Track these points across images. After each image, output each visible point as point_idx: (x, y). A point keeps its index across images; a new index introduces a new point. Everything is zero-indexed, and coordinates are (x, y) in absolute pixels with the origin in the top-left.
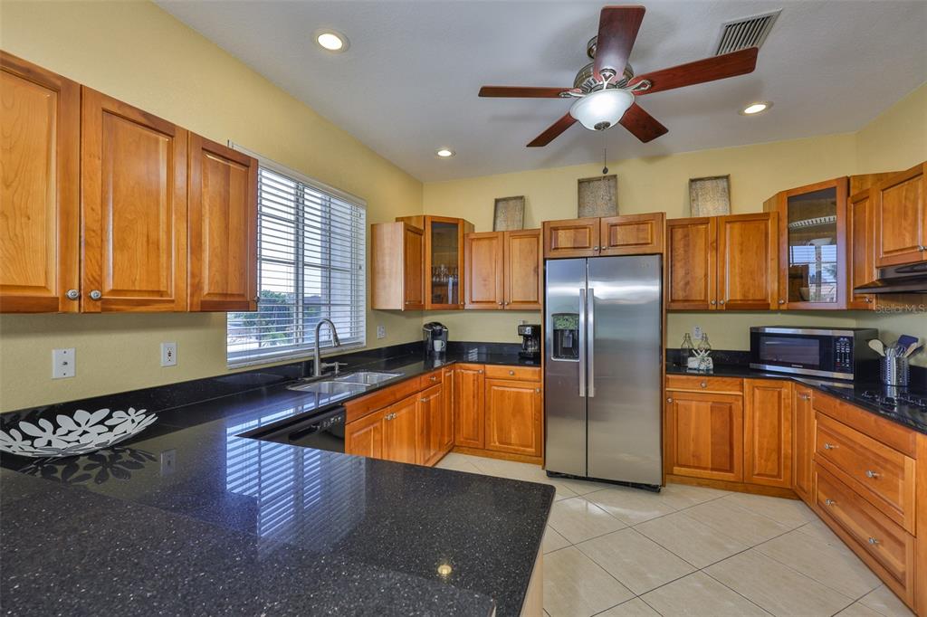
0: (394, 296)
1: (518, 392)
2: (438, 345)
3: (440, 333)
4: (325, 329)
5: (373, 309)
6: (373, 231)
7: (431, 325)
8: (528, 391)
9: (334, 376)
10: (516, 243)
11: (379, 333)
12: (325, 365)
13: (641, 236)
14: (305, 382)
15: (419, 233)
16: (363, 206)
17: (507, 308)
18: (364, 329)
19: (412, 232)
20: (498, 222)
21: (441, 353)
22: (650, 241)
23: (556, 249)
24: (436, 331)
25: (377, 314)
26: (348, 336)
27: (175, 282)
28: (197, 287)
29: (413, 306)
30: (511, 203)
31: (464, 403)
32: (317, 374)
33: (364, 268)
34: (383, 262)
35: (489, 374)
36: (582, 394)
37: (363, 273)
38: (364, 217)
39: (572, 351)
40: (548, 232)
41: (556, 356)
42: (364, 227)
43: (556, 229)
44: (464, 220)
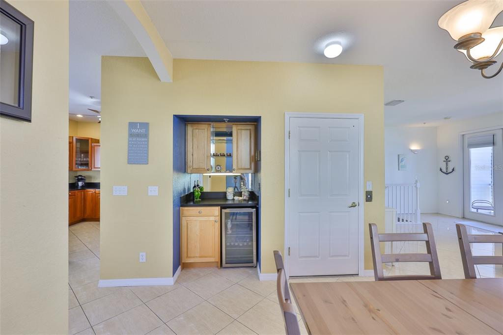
2: (80, 184)
7: (77, 177)
24: (80, 179)
44: (92, 139)
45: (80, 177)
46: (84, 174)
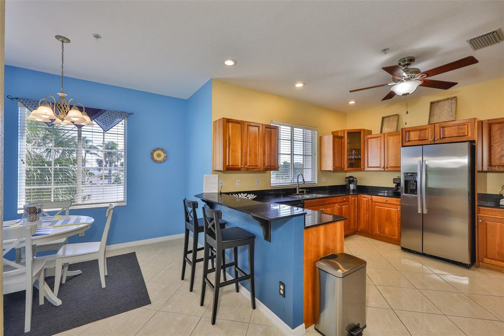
0: (329, 165)
1: (388, 210)
2: (352, 187)
3: (353, 181)
4: (300, 177)
5: (321, 170)
6: (320, 139)
7: (348, 178)
8: (394, 209)
9: (304, 194)
10: (391, 139)
11: (324, 180)
12: (300, 190)
13: (461, 131)
14: (293, 195)
15: (342, 138)
16: (316, 130)
17: (386, 170)
18: (317, 178)
19: (337, 138)
20: (384, 128)
21: (354, 190)
22: (466, 134)
23: (409, 141)
24: (351, 180)
25: (322, 172)
26: (311, 180)
27: (260, 163)
28: (264, 164)
29: (337, 169)
30: (391, 118)
31: (362, 212)
32: (298, 193)
33: (317, 154)
34: (325, 151)
35: (374, 200)
36: (420, 212)
37: (316, 156)
38: (316, 134)
39: (414, 191)
40: (404, 133)
41: (406, 192)
42: (316, 138)
43: (409, 131)
44: (364, 130)
45: (352, 179)
46: (355, 174)
